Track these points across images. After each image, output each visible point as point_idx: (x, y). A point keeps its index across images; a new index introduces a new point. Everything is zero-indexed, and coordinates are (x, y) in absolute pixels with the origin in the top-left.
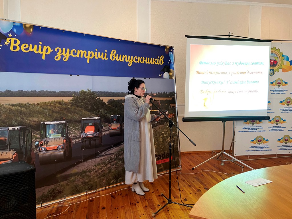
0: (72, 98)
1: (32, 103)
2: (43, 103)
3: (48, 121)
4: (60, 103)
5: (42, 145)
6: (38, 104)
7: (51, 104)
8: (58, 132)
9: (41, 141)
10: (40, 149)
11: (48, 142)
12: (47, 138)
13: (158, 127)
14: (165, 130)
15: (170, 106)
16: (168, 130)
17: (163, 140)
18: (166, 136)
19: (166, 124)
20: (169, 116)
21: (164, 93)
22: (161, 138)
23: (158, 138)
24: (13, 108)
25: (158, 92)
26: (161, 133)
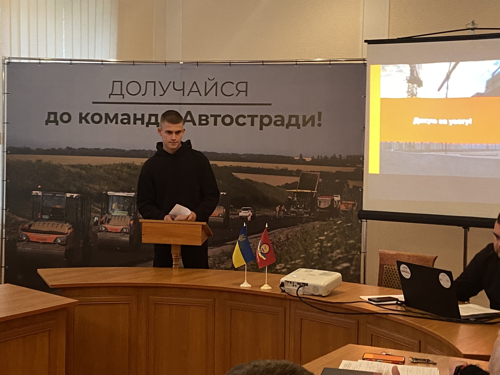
1: (94, 165)
2: (107, 165)
3: (112, 191)
4: (129, 166)
5: (102, 223)
6: (101, 167)
7: (117, 167)
8: (123, 207)
9: (102, 217)
10: (99, 229)
11: (110, 220)
12: (109, 214)
13: (309, 226)
14: (327, 234)
15: (348, 185)
16: (335, 234)
17: (320, 253)
18: (330, 247)
19: (333, 221)
20: (343, 204)
21: (334, 157)
22: (316, 248)
23: (307, 246)
24: (72, 170)
25: (318, 156)
26: (317, 237)
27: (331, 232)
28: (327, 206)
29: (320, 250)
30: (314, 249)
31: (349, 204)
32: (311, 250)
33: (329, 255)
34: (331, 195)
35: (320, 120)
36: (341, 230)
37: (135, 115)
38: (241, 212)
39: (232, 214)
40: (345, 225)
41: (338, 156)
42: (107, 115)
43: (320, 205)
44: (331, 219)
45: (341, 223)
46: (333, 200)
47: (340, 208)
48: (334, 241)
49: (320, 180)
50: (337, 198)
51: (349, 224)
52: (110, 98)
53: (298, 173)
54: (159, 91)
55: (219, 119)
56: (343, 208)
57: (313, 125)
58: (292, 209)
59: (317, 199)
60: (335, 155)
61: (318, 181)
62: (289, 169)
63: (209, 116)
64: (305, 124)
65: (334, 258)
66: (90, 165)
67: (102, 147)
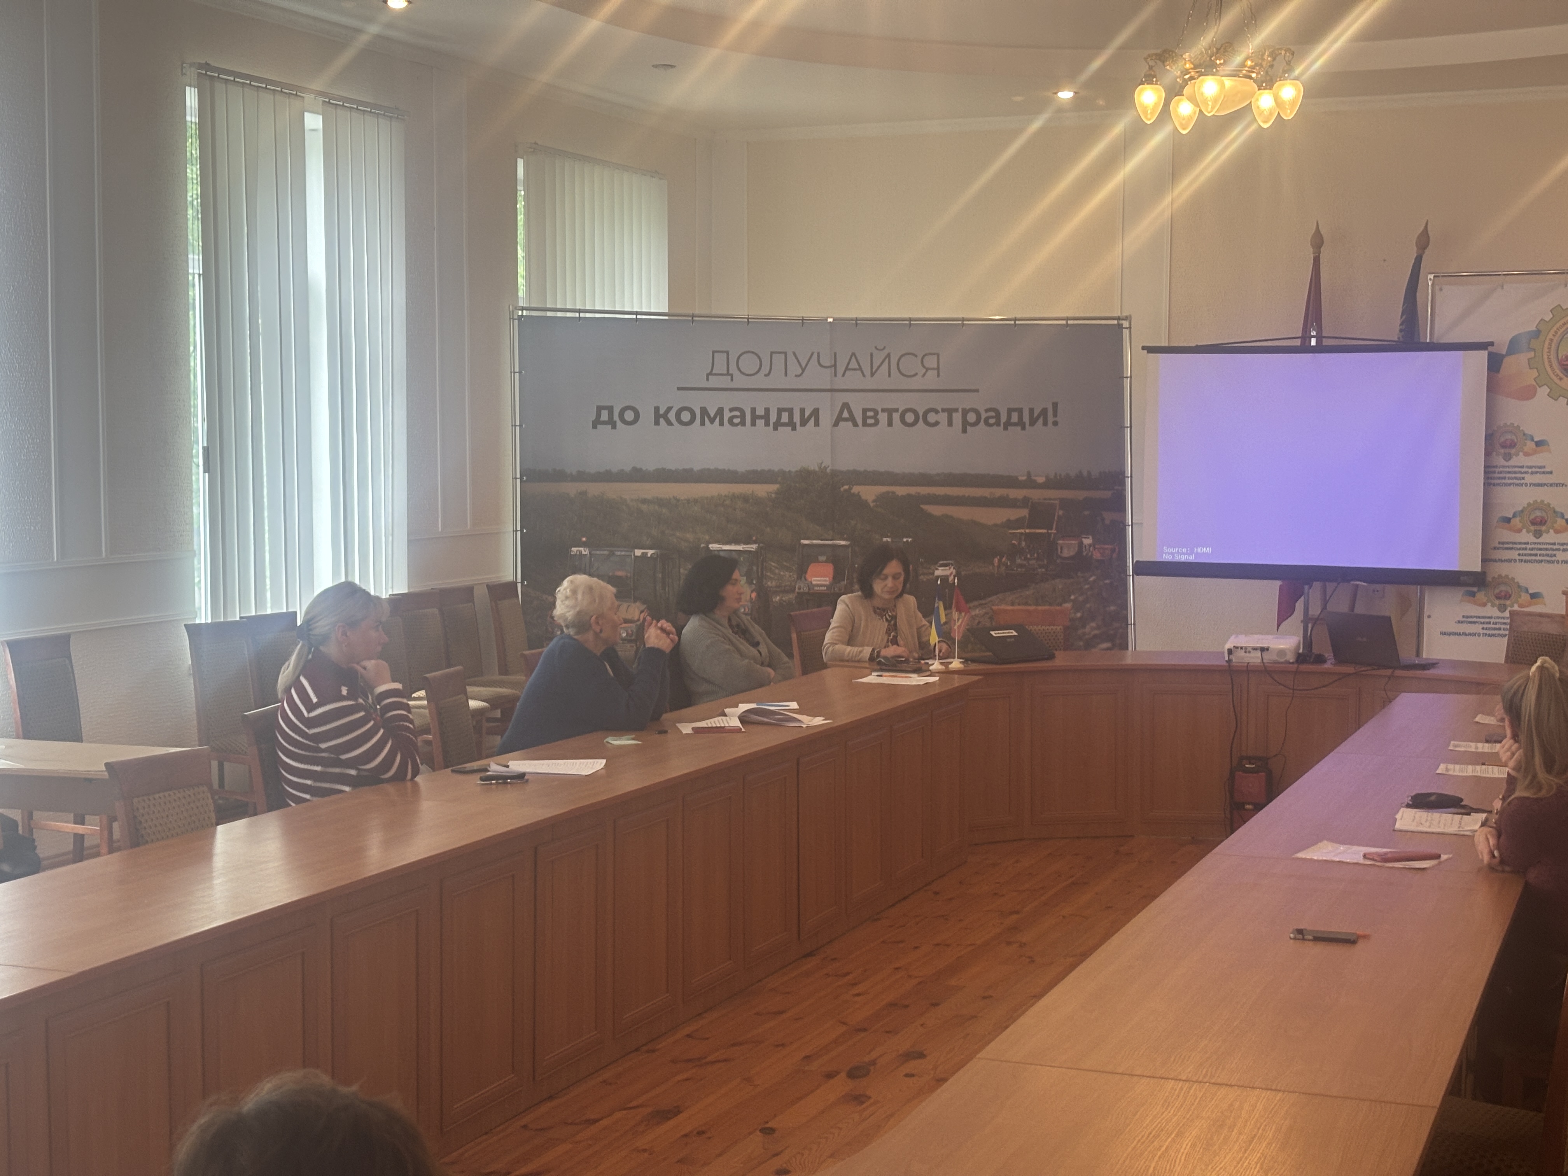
0: (774, 487)
1: (682, 498)
2: (706, 498)
3: (718, 542)
4: (745, 499)
6: (696, 501)
7: (724, 500)
13: (1047, 586)
14: (1076, 599)
15: (1103, 520)
16: (1087, 598)
18: (1081, 618)
19: (1082, 577)
20: (1096, 550)
21: (1080, 476)
24: (644, 507)
25: (1056, 473)
27: (1081, 596)
28: (1072, 554)
31: (1105, 549)
33: (1080, 632)
34: (1078, 536)
35: (1055, 415)
36: (1097, 591)
37: (753, 410)
38: (937, 569)
39: (924, 574)
40: (1101, 583)
41: (1085, 474)
42: (704, 411)
43: (1061, 552)
44: (1080, 574)
45: (1095, 580)
46: (1081, 544)
47: (1092, 556)
48: (1085, 609)
49: (1061, 513)
50: (1087, 541)
51: (1107, 581)
52: (708, 379)
53: (1025, 502)
54: (794, 368)
55: (896, 416)
56: (1097, 556)
57: (1045, 423)
58: (1019, 561)
59: (1057, 543)
60: (1080, 472)
61: (1056, 514)
62: (1011, 496)
63: (880, 410)
64: (1033, 422)
65: (1087, 637)
66: (675, 498)
67: (697, 467)
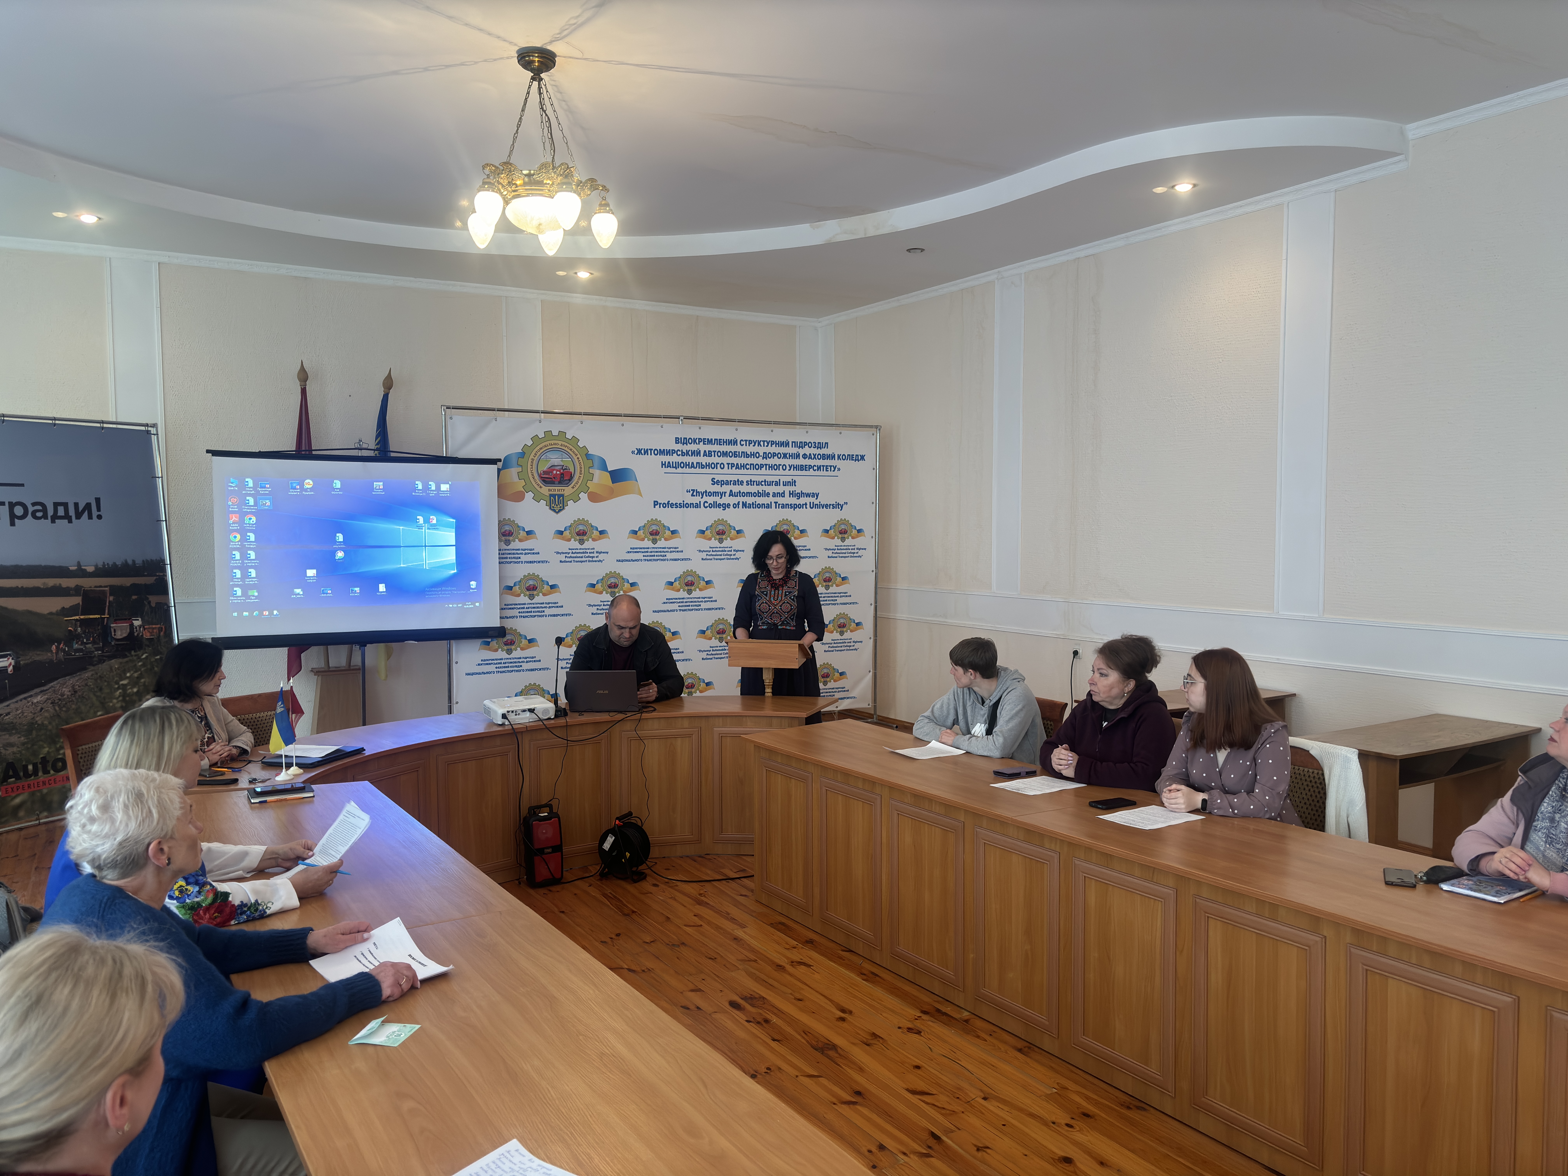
13: (104, 667)
14: (131, 675)
15: (149, 603)
16: (141, 674)
17: (124, 704)
19: (136, 655)
20: (146, 631)
21: (125, 564)
22: (117, 698)
23: (104, 698)
25: (104, 563)
26: (117, 683)
27: (136, 672)
28: (125, 635)
29: (124, 700)
30: (115, 701)
31: (153, 629)
32: (111, 702)
34: (128, 619)
35: (99, 509)
36: (149, 667)
40: (153, 660)
41: (130, 562)
43: (115, 635)
44: (133, 653)
45: (147, 656)
46: (132, 625)
47: (142, 635)
48: (140, 684)
49: (111, 598)
50: (137, 623)
51: (158, 657)
53: (77, 591)
56: (147, 635)
57: (90, 517)
58: (76, 646)
59: (110, 627)
60: (126, 561)
61: (107, 600)
62: (64, 586)
64: (78, 516)
